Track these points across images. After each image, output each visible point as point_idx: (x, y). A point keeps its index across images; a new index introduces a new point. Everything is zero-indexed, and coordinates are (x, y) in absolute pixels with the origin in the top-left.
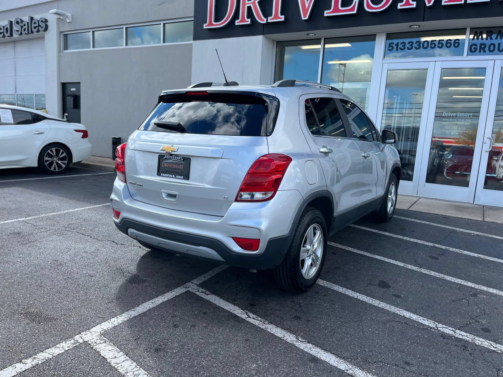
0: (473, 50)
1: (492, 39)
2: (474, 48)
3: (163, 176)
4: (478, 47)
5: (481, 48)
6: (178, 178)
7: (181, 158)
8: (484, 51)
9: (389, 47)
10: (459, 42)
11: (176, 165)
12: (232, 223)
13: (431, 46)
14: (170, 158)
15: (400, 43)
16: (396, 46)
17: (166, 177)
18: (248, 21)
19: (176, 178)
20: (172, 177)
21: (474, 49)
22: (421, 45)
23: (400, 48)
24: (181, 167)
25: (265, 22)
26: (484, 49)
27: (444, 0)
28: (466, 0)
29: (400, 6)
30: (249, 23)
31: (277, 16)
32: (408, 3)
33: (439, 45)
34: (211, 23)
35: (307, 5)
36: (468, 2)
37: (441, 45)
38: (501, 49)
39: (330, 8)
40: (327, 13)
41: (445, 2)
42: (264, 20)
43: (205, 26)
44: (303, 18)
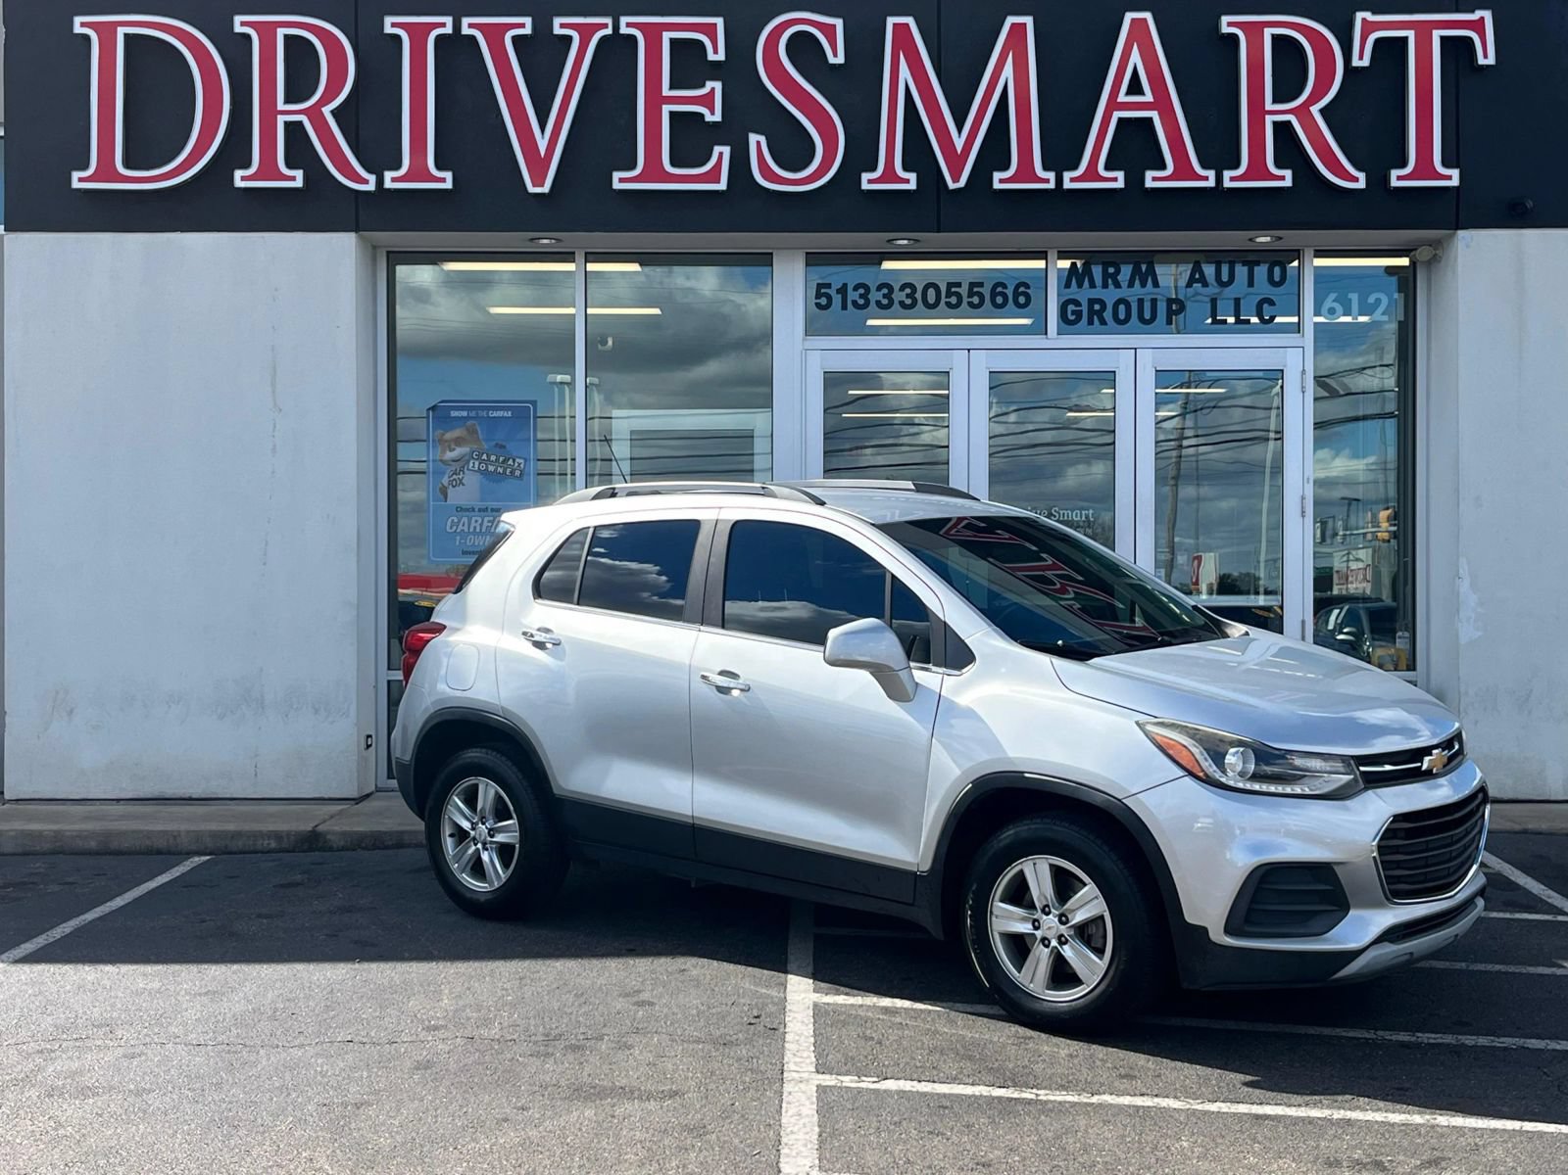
0: (1072, 318)
1: (1120, 287)
2: (1073, 312)
4: (1085, 308)
5: (1091, 312)
8: (1103, 322)
9: (819, 295)
10: (1028, 291)
13: (948, 299)
15: (850, 288)
16: (840, 296)
18: (297, 179)
21: (1072, 314)
22: (918, 295)
23: (855, 303)
25: (371, 187)
26: (1100, 314)
27: (997, 176)
28: (1059, 180)
29: (867, 181)
30: (299, 183)
31: (418, 172)
32: (890, 175)
33: (970, 300)
34: (106, 171)
35: (542, 145)
36: (1067, 185)
37: (976, 300)
38: (1147, 315)
39: (633, 166)
40: (621, 180)
41: (1001, 181)
42: (366, 182)
43: (77, 180)
44: (531, 189)
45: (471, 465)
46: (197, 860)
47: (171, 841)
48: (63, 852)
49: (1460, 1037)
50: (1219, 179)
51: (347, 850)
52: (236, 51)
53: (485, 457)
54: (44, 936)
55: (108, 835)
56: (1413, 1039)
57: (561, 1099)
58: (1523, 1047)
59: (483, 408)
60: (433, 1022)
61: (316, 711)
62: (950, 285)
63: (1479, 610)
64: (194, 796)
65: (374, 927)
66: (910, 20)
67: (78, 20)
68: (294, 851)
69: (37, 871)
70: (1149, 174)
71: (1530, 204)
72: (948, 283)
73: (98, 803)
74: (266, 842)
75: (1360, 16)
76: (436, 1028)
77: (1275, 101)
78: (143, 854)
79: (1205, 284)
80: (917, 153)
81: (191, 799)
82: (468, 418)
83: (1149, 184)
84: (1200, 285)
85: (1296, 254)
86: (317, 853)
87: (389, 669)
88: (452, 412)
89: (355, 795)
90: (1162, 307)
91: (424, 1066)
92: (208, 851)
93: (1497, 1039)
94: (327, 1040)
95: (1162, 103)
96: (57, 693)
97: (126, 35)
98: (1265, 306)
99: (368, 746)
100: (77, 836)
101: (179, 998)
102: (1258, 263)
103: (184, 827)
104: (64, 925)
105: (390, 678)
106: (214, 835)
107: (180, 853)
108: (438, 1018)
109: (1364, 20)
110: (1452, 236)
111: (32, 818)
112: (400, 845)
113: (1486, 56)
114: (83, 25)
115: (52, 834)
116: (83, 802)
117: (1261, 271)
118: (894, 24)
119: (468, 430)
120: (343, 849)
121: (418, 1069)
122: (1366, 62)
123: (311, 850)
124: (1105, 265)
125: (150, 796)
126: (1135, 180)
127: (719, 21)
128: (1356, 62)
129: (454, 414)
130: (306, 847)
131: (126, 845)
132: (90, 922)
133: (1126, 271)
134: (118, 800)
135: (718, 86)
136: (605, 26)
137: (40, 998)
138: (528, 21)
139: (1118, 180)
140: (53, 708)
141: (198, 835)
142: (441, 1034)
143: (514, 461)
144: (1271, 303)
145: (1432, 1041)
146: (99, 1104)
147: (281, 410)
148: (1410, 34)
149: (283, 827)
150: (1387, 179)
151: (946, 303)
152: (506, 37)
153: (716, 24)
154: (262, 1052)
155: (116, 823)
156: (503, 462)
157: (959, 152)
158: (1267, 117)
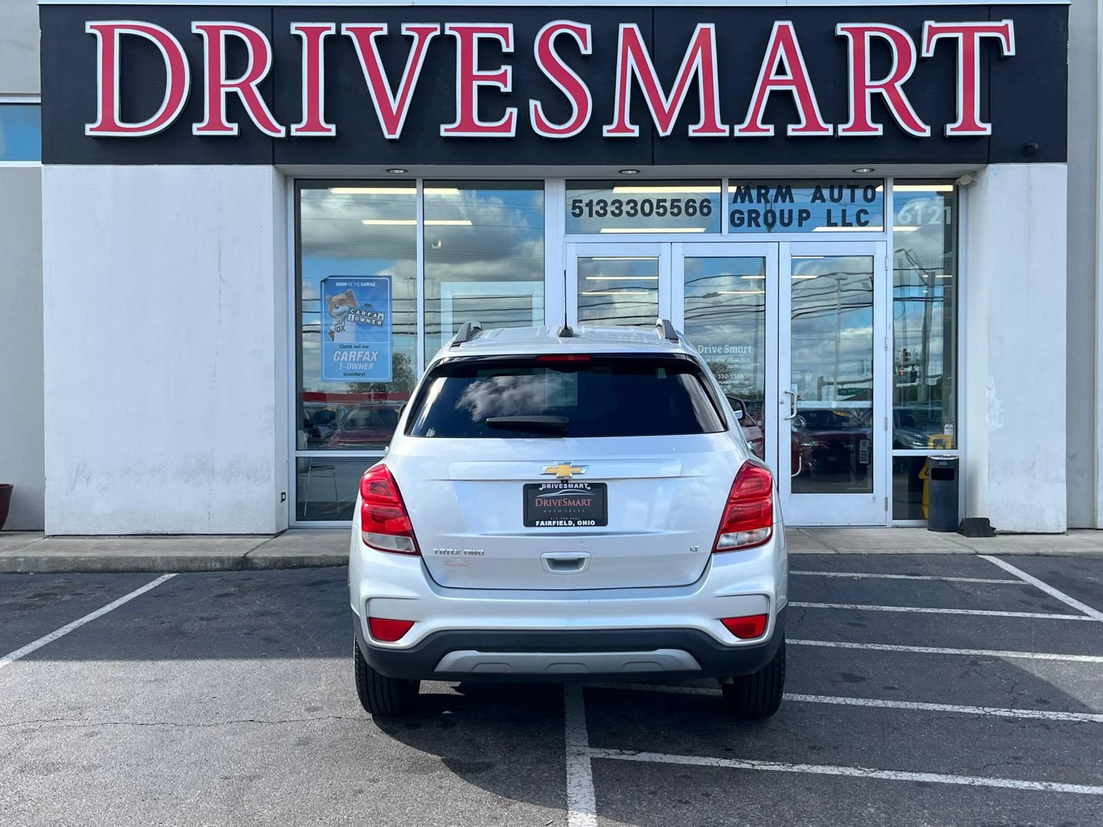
0: (738, 222)
1: (769, 202)
2: (739, 219)
3: (542, 526)
4: (746, 216)
5: (750, 219)
6: (582, 525)
7: (584, 486)
8: (758, 225)
9: (574, 207)
10: (710, 205)
11: (572, 502)
12: (721, 592)
13: (658, 210)
14: (556, 487)
15: (594, 203)
16: (588, 208)
17: (550, 526)
18: (234, 129)
19: (577, 525)
20: (565, 524)
21: (738, 220)
22: (639, 208)
23: (597, 213)
24: (587, 503)
25: (282, 135)
26: (756, 220)
27: (691, 128)
28: (732, 131)
29: (607, 131)
30: (235, 132)
31: (313, 125)
32: (622, 127)
33: (672, 210)
34: (108, 124)
35: (394, 107)
36: (737, 134)
37: (676, 210)
38: (786, 221)
39: (454, 121)
40: (446, 130)
41: (694, 131)
42: (279, 131)
43: (89, 130)
44: (387, 136)
45: (349, 317)
46: (167, 576)
47: (151, 564)
48: (79, 571)
49: (1045, 713)
50: (835, 130)
51: (267, 569)
52: (193, 45)
53: (358, 312)
54: (50, 635)
55: (108, 560)
56: (1012, 714)
57: (402, 771)
58: (1092, 721)
59: (357, 281)
60: (313, 704)
61: (249, 478)
62: (659, 201)
63: (1002, 410)
64: (169, 533)
65: (278, 627)
66: (635, 26)
67: (88, 24)
68: (232, 570)
69: (59, 585)
70: (790, 127)
71: (1036, 146)
72: (658, 200)
73: (106, 537)
74: (213, 564)
75: (927, 24)
76: (315, 709)
77: (872, 79)
78: (132, 572)
79: (823, 200)
80: (639, 112)
81: (167, 535)
82: (348, 287)
83: (790, 133)
84: (820, 201)
85: (882, 181)
86: (247, 571)
87: (297, 450)
88: (337, 283)
89: (274, 532)
90: (795, 215)
91: (304, 742)
92: (175, 570)
93: (1071, 715)
94: (235, 720)
95: (798, 81)
96: (79, 465)
97: (120, 34)
98: (862, 215)
99: (283, 500)
100: (89, 561)
101: (134, 685)
102: (857, 187)
103: (159, 554)
104: (67, 626)
105: (297, 456)
106: (178, 559)
107: (157, 572)
108: (317, 701)
109: (930, 26)
110: (985, 168)
111: (60, 549)
112: (302, 566)
113: (1009, 50)
114: (92, 27)
115: (72, 559)
116: (97, 537)
117: (859, 193)
118: (624, 29)
119: (347, 295)
120: (264, 568)
121: (299, 745)
122: (931, 54)
123: (243, 569)
124: (759, 188)
125: (140, 533)
126: (781, 131)
127: (510, 27)
128: (924, 54)
129: (338, 284)
130: (239, 567)
131: (120, 567)
132: (85, 624)
133: (773, 192)
134: (120, 535)
135: (509, 69)
136: (435, 29)
137: (36, 685)
138: (385, 26)
139: (770, 131)
140: (77, 475)
141: (168, 560)
142: (317, 714)
143: (377, 314)
144: (866, 212)
145: (1025, 716)
146: (57, 779)
147: (224, 281)
148: (960, 36)
149: (225, 554)
150: (943, 130)
151: (657, 212)
152: (370, 36)
153: (507, 28)
154: (187, 731)
155: (116, 552)
156: (370, 316)
157: (667, 112)
158: (867, 90)
